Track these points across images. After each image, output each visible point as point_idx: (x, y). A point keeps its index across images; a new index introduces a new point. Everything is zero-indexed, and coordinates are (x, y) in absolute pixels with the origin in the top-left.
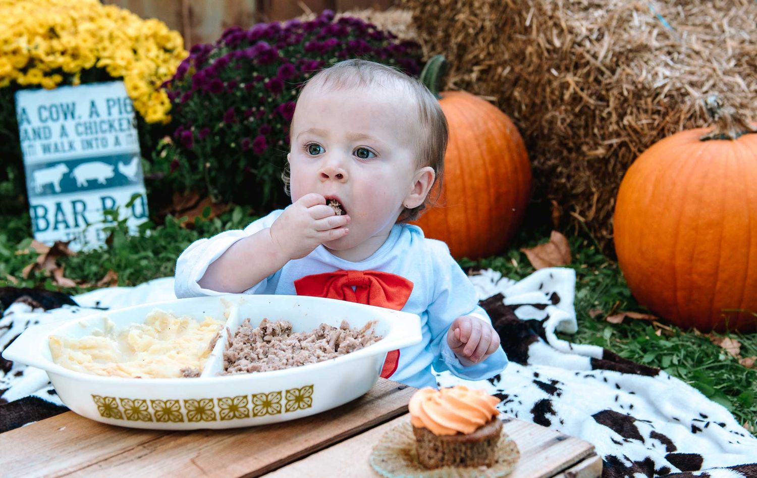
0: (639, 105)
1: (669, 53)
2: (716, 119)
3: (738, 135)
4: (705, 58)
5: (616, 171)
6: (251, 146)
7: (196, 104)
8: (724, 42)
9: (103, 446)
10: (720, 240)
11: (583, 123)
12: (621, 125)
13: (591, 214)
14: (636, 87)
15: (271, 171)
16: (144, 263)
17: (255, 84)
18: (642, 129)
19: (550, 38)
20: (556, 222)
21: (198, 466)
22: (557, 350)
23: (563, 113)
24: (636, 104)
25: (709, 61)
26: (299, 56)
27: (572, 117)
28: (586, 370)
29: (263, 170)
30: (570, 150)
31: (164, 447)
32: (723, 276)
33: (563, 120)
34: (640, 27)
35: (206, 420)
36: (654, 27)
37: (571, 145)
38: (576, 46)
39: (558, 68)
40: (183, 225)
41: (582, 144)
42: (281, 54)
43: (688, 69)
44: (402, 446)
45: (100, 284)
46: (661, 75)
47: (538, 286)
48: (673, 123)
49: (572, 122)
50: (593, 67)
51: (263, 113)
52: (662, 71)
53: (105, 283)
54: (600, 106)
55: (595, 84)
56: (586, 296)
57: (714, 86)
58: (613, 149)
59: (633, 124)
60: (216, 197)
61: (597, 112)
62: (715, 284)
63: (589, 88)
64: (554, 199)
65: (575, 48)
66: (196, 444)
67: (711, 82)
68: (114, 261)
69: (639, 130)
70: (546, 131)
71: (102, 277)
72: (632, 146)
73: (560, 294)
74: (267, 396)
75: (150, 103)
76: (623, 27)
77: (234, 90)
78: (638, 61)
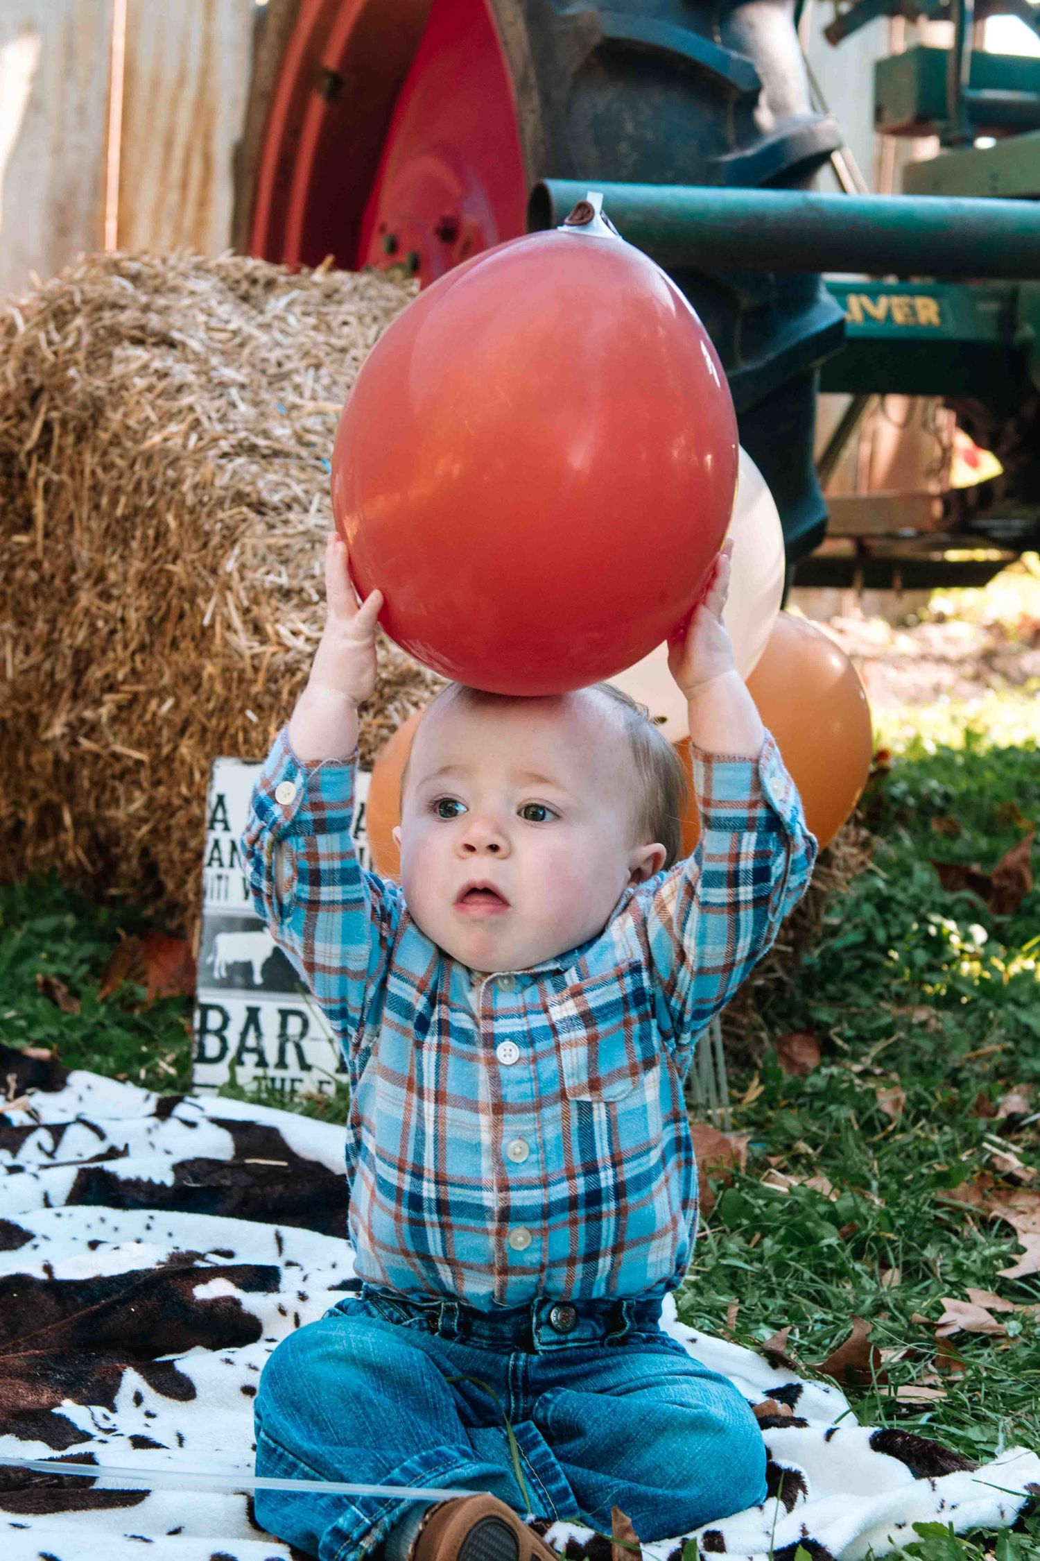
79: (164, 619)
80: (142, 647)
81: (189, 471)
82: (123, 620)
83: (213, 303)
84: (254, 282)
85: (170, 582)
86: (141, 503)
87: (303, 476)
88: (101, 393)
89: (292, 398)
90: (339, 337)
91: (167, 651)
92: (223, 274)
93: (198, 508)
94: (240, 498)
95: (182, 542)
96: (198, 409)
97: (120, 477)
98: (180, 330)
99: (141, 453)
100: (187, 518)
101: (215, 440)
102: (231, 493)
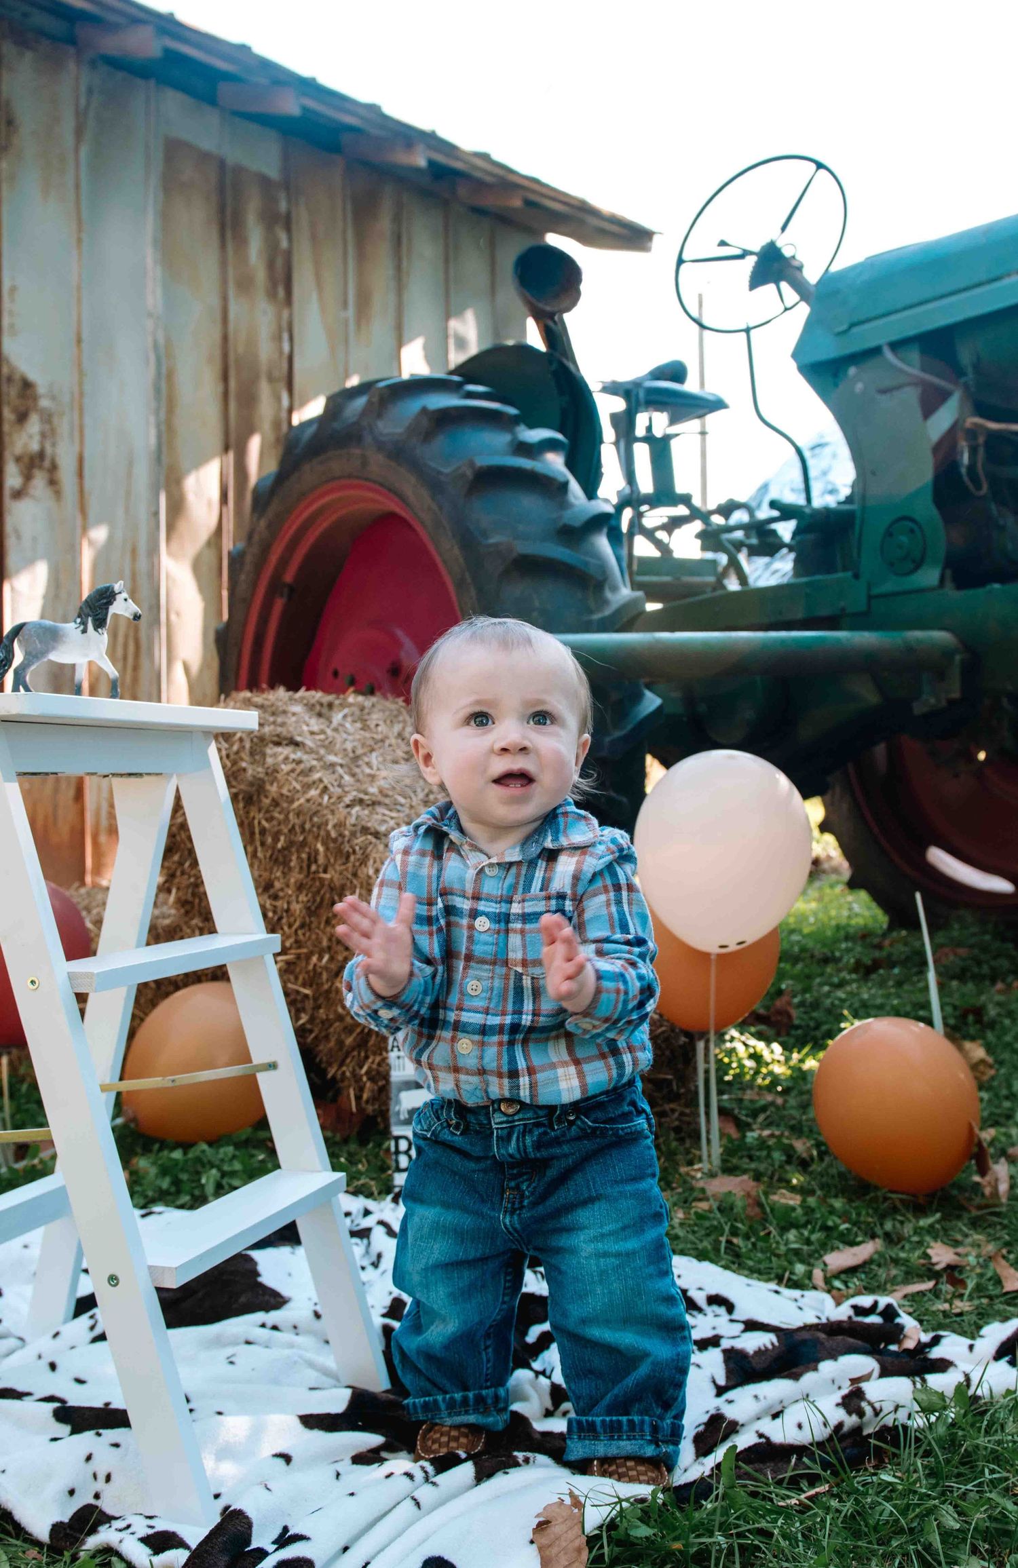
79: (317, 908)
80: (302, 926)
81: (330, 817)
82: (288, 911)
83: (307, 718)
84: (321, 705)
85: (322, 885)
86: (296, 839)
87: (394, 814)
88: (261, 776)
89: (368, 771)
90: (377, 733)
91: (322, 926)
92: (305, 701)
93: (340, 839)
94: (365, 830)
95: (329, 861)
96: (326, 781)
97: (279, 824)
98: (300, 735)
99: (294, 810)
100: (332, 845)
101: (340, 798)
102: (359, 828)
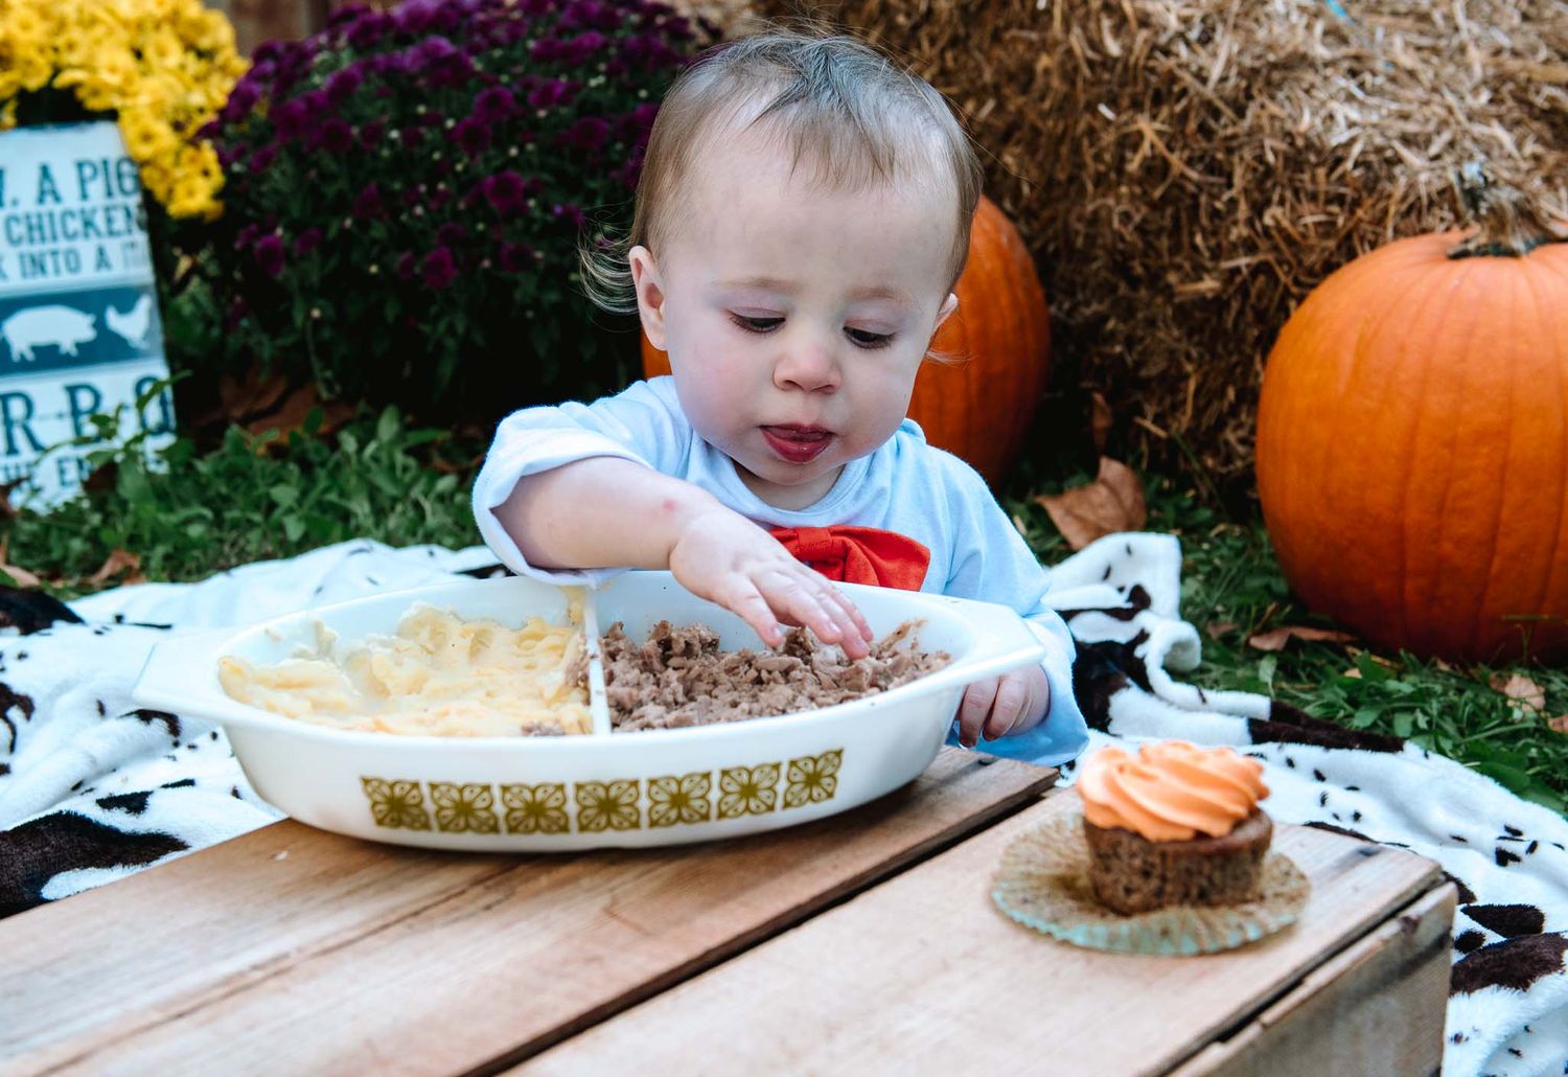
0: (1298, 184)
1: (1353, 73)
2: (1483, 212)
3: (1530, 247)
4: (1427, 84)
5: (1242, 326)
6: (417, 270)
7: (283, 173)
8: (1462, 50)
9: (392, 888)
10: (1504, 467)
11: (1167, 222)
12: (1258, 226)
13: (1184, 420)
14: (1292, 144)
15: (460, 327)
16: (195, 531)
17: (423, 130)
18: (1304, 236)
19: (1095, 35)
20: (1100, 440)
21: (625, 922)
22: (1171, 704)
23: (1125, 200)
24: (1291, 180)
25: (1435, 90)
26: (520, 69)
27: (1144, 210)
28: (1240, 744)
29: (442, 327)
30: (1134, 283)
31: (532, 886)
32: (1506, 544)
33: (1126, 217)
34: (1288, 15)
35: (619, 828)
36: (1317, 15)
37: (1139, 270)
38: (1158, 54)
39: (1113, 103)
40: (262, 450)
41: (1164, 269)
42: (478, 65)
43: (1394, 106)
44: (1059, 871)
45: (95, 580)
46: (1340, 118)
47: (1102, 573)
48: (1370, 223)
49: (1144, 220)
50: (1196, 101)
51: (445, 196)
52: (1344, 111)
53: (111, 577)
54: (1212, 185)
55: (1199, 137)
56: (1197, 593)
57: (1451, 144)
58: (1238, 279)
59: (1286, 223)
60: (330, 388)
61: (1203, 199)
62: (1490, 562)
63: (1185, 146)
64: (1094, 389)
65: (1155, 58)
66: (597, 879)
67: (1446, 136)
68: (122, 527)
69: (1298, 238)
70: (1080, 242)
71: (96, 568)
72: (1280, 272)
73: (1151, 588)
74: (750, 773)
75: (178, 173)
76: (1253, 15)
77: (375, 146)
78: (1291, 88)
79: (982, 7)
91: (986, 45)
